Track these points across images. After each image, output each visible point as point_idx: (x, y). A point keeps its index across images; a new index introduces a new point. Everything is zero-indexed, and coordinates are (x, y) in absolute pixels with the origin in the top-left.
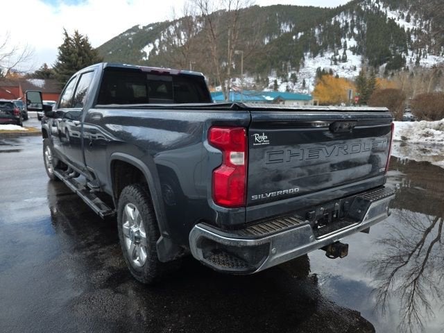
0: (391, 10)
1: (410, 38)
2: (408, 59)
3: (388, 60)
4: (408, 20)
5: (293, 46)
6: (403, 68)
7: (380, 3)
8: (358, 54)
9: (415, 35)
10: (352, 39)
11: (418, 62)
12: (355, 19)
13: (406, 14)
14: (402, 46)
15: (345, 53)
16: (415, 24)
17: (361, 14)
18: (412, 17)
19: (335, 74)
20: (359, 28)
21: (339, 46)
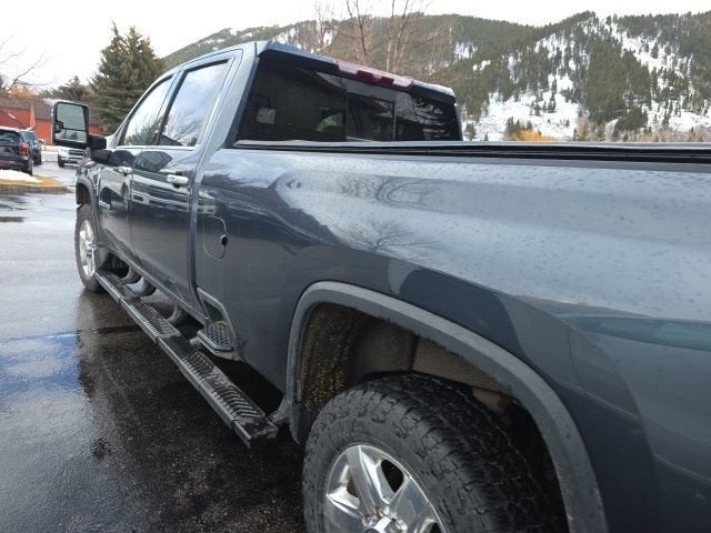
0: (628, 36)
1: (656, 83)
2: (651, 115)
3: (620, 114)
4: (655, 55)
5: (473, 80)
6: (642, 129)
7: (612, 25)
8: (574, 101)
9: (664, 78)
10: (566, 77)
11: (666, 121)
12: (572, 46)
13: (652, 45)
14: (642, 93)
15: (553, 99)
16: (665, 63)
17: (581, 39)
18: (662, 52)
19: (535, 130)
20: (578, 60)
21: (545, 85)
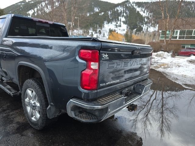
0: (138, 7)
1: (145, 20)
2: (144, 28)
3: (137, 27)
4: (144, 12)
5: (100, 18)
6: (142, 31)
7: (134, 4)
8: (125, 24)
9: (146, 18)
10: (123, 18)
11: (147, 30)
12: (124, 9)
13: (143, 10)
14: (142, 22)
15: (120, 23)
16: (146, 14)
17: (127, 7)
18: (146, 11)
19: (116, 32)
20: (126, 13)
21: (118, 20)
